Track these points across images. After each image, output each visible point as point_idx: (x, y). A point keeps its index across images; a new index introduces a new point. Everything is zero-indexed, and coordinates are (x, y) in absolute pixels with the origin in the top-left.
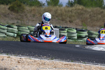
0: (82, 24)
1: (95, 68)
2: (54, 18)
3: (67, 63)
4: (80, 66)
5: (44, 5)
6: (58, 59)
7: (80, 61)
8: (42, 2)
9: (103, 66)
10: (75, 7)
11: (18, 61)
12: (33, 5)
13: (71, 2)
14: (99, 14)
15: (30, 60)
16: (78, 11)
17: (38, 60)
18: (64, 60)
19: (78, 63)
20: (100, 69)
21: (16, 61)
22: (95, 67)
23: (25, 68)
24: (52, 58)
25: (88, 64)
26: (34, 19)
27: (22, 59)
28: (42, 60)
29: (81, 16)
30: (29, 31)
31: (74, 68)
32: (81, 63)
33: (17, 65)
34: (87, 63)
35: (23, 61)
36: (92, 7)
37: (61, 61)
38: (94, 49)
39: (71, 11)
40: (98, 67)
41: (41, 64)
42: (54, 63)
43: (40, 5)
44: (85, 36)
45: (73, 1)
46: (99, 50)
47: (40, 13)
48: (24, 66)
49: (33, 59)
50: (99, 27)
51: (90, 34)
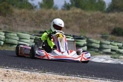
0: (81, 30)
2: (48, 23)
3: (62, 77)
5: (36, 7)
6: (51, 72)
7: (76, 75)
8: (34, 4)
9: (103, 81)
11: (4, 74)
12: (23, 8)
13: (67, 4)
14: (100, 19)
15: (19, 73)
16: (76, 15)
17: (28, 73)
18: (58, 74)
19: (75, 77)
21: (2, 74)
24: (45, 70)
25: (86, 78)
26: (24, 24)
27: (10, 72)
28: (33, 73)
29: (79, 21)
30: (18, 38)
32: (78, 77)
33: (4, 79)
34: (85, 78)
35: (10, 75)
37: (54, 75)
38: (93, 61)
39: (68, 15)
41: (31, 78)
42: (46, 77)
43: (31, 7)
44: (84, 45)
45: (70, 3)
46: (99, 62)
47: (31, 17)
48: (12, 81)
49: (22, 72)
50: (100, 34)
51: (89, 43)
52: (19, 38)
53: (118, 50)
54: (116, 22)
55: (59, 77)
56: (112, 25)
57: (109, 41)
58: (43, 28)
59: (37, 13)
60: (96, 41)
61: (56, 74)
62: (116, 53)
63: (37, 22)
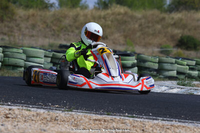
0: (126, 41)
1: (152, 127)
2: (72, 32)
3: (99, 117)
4: (124, 123)
5: (52, 5)
6: (80, 109)
7: (123, 113)
8: (49, 1)
9: (167, 122)
10: (111, 10)
11: (5, 115)
12: (32, 7)
14: (158, 23)
15: (29, 112)
16: (118, 17)
17: (44, 113)
18: (92, 112)
19: (120, 117)
20: (161, 127)
21: (1, 115)
22: (151, 125)
23: (19, 128)
24: (71, 107)
25: (139, 118)
26: (34, 33)
27: (13, 110)
28: (51, 112)
29: (124, 27)
30: (24, 57)
31: (111, 126)
32: (125, 116)
33: (4, 123)
34: (137, 117)
35: (15, 115)
36: (144, 9)
37: (87, 114)
39: (104, 18)
40: (157, 125)
41: (49, 119)
42: (73, 118)
43: (45, 5)
44: (132, 65)
46: (159, 92)
47: (45, 22)
48: (17, 125)
49: (33, 110)
50: (158, 47)
51: (140, 61)
52: (27, 57)
53: (188, 72)
54: (184, 27)
55: (94, 118)
56: (178, 32)
57: (173, 58)
58: (65, 40)
59: (54, 15)
60: (153, 58)
61: (89, 113)
62: (186, 77)
63: (53, 30)
